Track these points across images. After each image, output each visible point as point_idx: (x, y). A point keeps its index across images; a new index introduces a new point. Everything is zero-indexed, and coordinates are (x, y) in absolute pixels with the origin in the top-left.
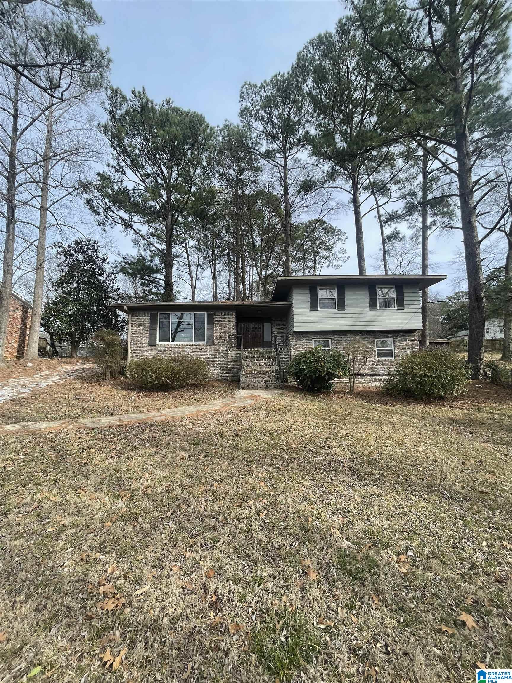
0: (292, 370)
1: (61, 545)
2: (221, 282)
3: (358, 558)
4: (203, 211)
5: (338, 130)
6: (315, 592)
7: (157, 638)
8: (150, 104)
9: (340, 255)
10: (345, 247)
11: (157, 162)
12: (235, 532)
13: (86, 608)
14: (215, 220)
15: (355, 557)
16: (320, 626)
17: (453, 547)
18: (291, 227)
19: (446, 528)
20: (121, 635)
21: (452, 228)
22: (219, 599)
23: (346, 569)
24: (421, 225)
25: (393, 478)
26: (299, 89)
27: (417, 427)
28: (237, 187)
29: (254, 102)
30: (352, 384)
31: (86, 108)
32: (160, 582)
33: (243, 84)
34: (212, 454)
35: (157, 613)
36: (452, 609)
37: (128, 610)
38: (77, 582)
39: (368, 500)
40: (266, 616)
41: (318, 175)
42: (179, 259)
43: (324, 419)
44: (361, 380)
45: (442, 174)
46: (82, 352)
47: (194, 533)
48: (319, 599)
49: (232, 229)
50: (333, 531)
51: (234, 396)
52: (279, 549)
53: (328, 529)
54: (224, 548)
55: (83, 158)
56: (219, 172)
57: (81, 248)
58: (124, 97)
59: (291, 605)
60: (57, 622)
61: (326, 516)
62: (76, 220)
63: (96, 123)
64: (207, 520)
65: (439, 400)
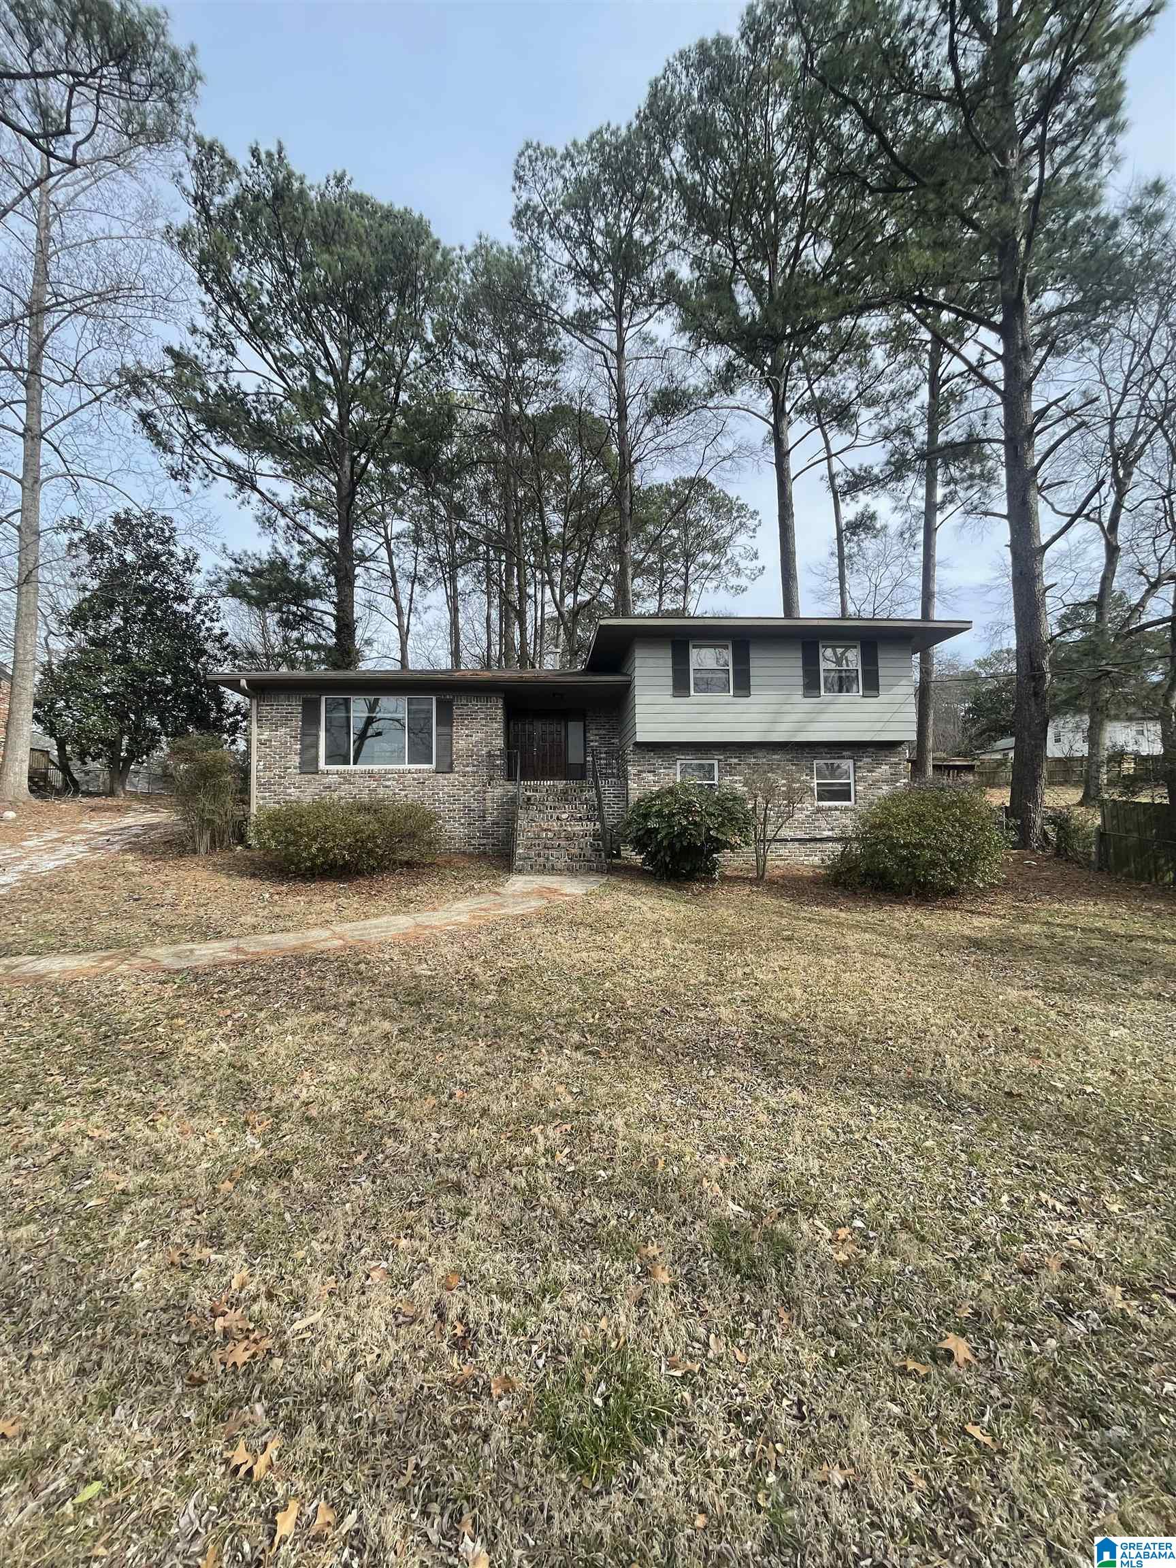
0: (631, 832)
1: (122, 1234)
2: (470, 620)
3: (756, 1236)
4: (424, 452)
5: (743, 272)
6: (665, 1307)
7: (343, 1414)
8: (296, 185)
9: (743, 564)
10: (755, 544)
11: (315, 330)
12: (501, 1195)
13: (187, 1364)
14: (454, 474)
15: (748, 1235)
16: (672, 1373)
17: (943, 1208)
18: (632, 496)
19: (933, 1170)
20: (267, 1412)
21: (986, 514)
22: (469, 1331)
23: (729, 1259)
24: (922, 505)
25: (835, 1071)
26: (655, 168)
27: (894, 958)
28: (506, 395)
29: (548, 193)
30: (761, 859)
31: (135, 185)
32: (345, 1303)
33: (522, 146)
34: (450, 1025)
35: (340, 1365)
36: (929, 1329)
37: (278, 1362)
38: (164, 1310)
39: (781, 1119)
40: (566, 1359)
41: (694, 378)
42: (368, 564)
43: (698, 942)
44: (781, 852)
45: (971, 386)
46: (138, 782)
47: (416, 1199)
48: (673, 1321)
49: (494, 497)
50: (706, 1184)
51: (500, 890)
52: (594, 1226)
53: (698, 1182)
54: (478, 1229)
55: (130, 311)
56: (464, 359)
57: (131, 533)
58: (230, 164)
59: (617, 1335)
60: (127, 1395)
61: (693, 1154)
62: (116, 465)
63: (160, 224)
64: (442, 1170)
65: (945, 896)
